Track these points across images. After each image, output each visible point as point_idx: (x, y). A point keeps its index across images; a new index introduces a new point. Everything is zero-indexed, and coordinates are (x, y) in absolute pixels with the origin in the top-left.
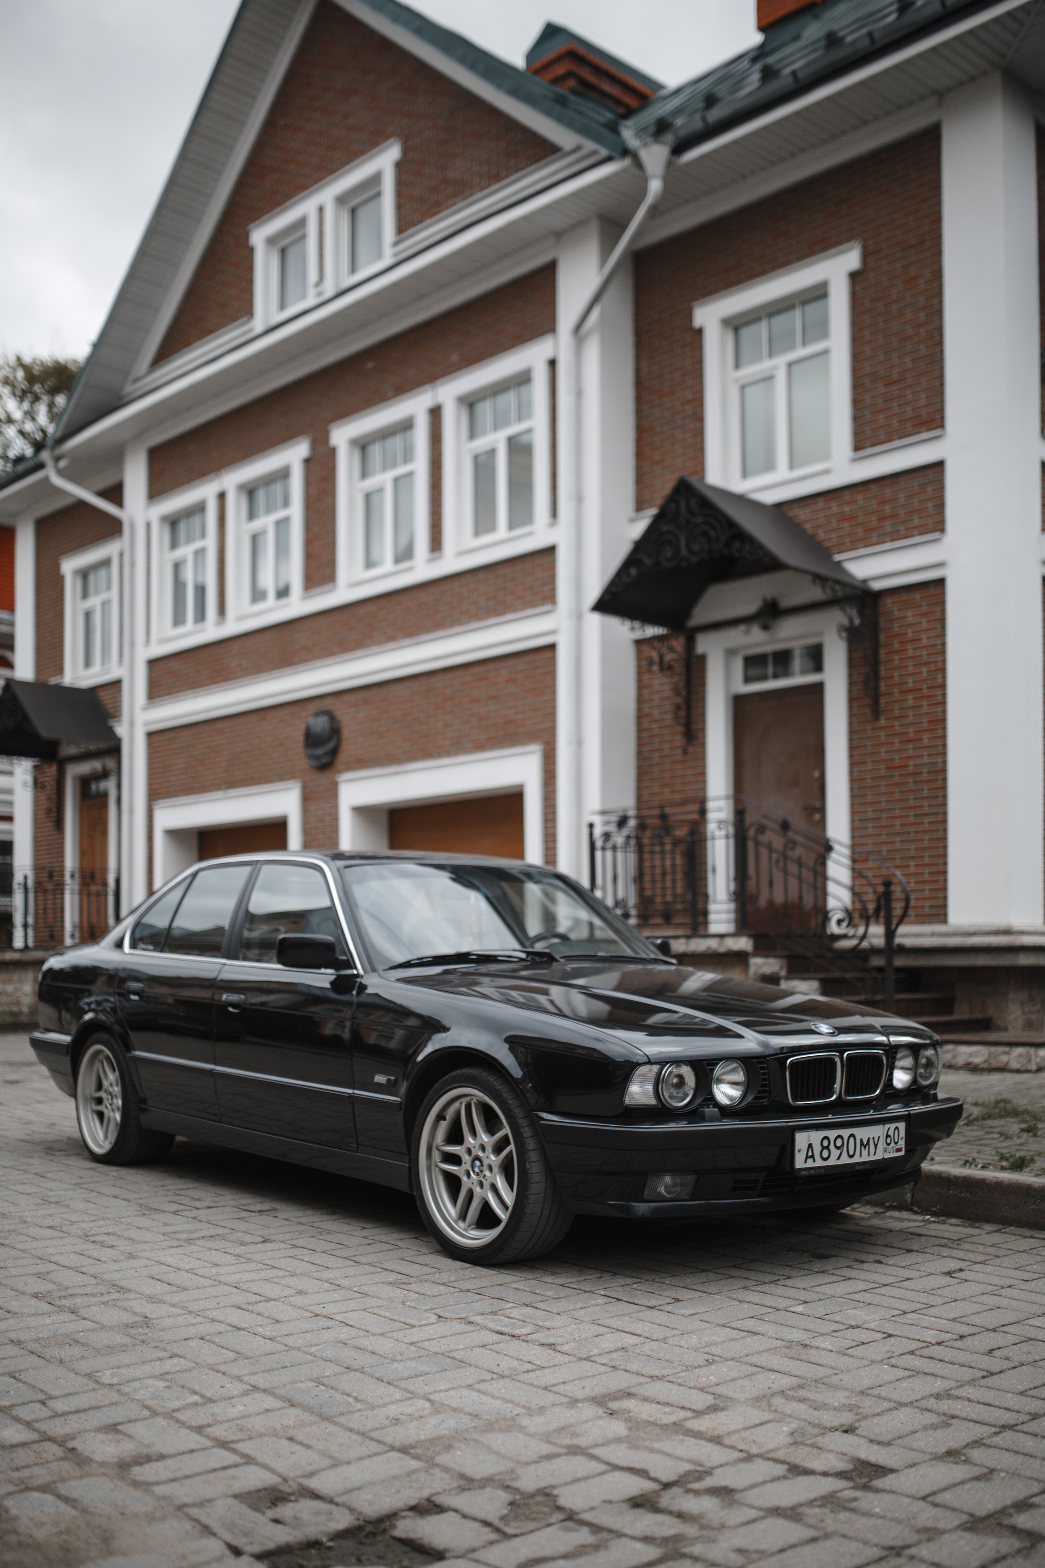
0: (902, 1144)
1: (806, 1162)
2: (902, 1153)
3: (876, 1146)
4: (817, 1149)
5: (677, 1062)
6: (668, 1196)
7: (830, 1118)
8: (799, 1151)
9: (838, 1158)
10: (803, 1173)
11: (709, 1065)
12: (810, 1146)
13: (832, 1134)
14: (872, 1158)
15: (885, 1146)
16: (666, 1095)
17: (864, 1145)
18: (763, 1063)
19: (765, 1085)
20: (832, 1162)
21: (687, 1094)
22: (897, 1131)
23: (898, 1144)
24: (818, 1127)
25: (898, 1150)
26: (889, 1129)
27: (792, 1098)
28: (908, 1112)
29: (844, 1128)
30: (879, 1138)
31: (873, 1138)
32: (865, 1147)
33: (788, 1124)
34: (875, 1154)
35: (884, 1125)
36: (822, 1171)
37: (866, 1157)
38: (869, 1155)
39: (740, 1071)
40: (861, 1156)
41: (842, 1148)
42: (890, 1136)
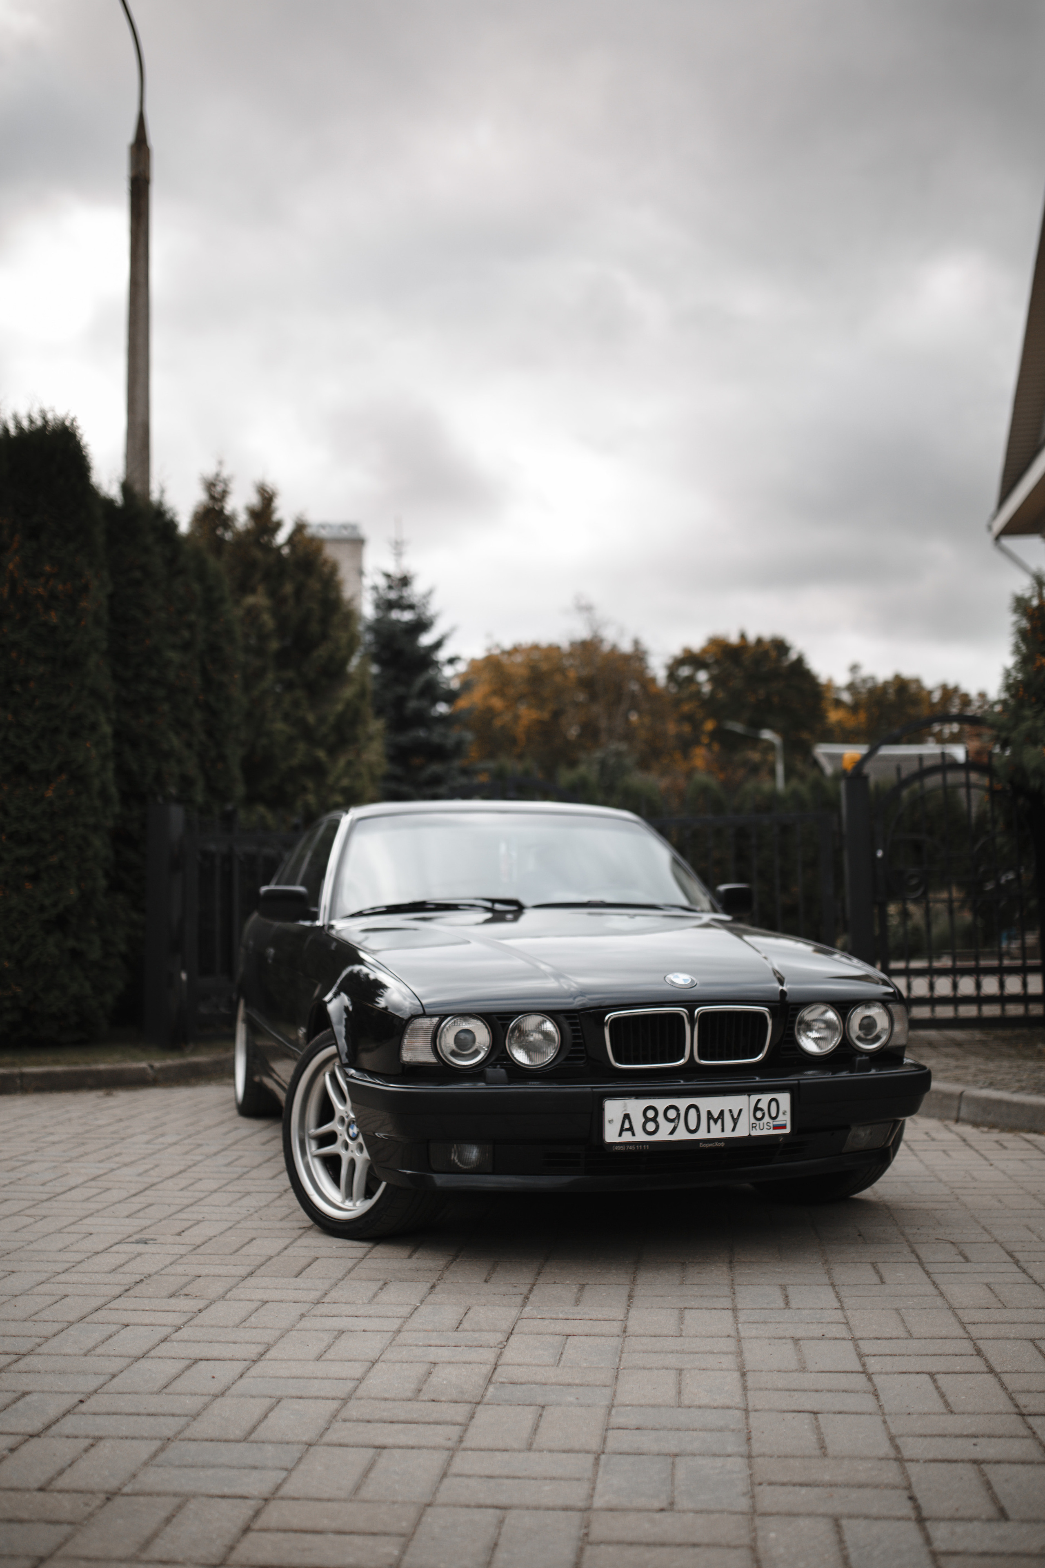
0: (785, 1118)
1: (620, 1135)
2: (787, 1131)
3: (735, 1121)
4: (637, 1121)
5: (464, 1014)
6: (463, 1167)
8: (610, 1121)
9: (672, 1133)
10: (617, 1148)
11: (500, 1019)
12: (627, 1117)
13: (661, 1104)
14: (728, 1134)
15: (753, 1120)
16: (448, 1052)
17: (716, 1118)
18: (575, 1018)
19: (580, 1044)
20: (663, 1135)
21: (476, 1053)
22: (774, 1104)
23: (777, 1119)
24: (638, 1095)
25: (776, 1127)
26: (759, 1100)
27: (618, 1060)
28: (796, 1082)
29: (679, 1097)
30: (741, 1110)
31: (730, 1111)
32: (716, 1121)
33: (595, 1090)
34: (733, 1130)
35: (749, 1096)
36: (643, 1147)
37: (716, 1132)
38: (723, 1130)
39: (549, 1026)
40: (709, 1131)
41: (676, 1121)
42: (761, 1110)
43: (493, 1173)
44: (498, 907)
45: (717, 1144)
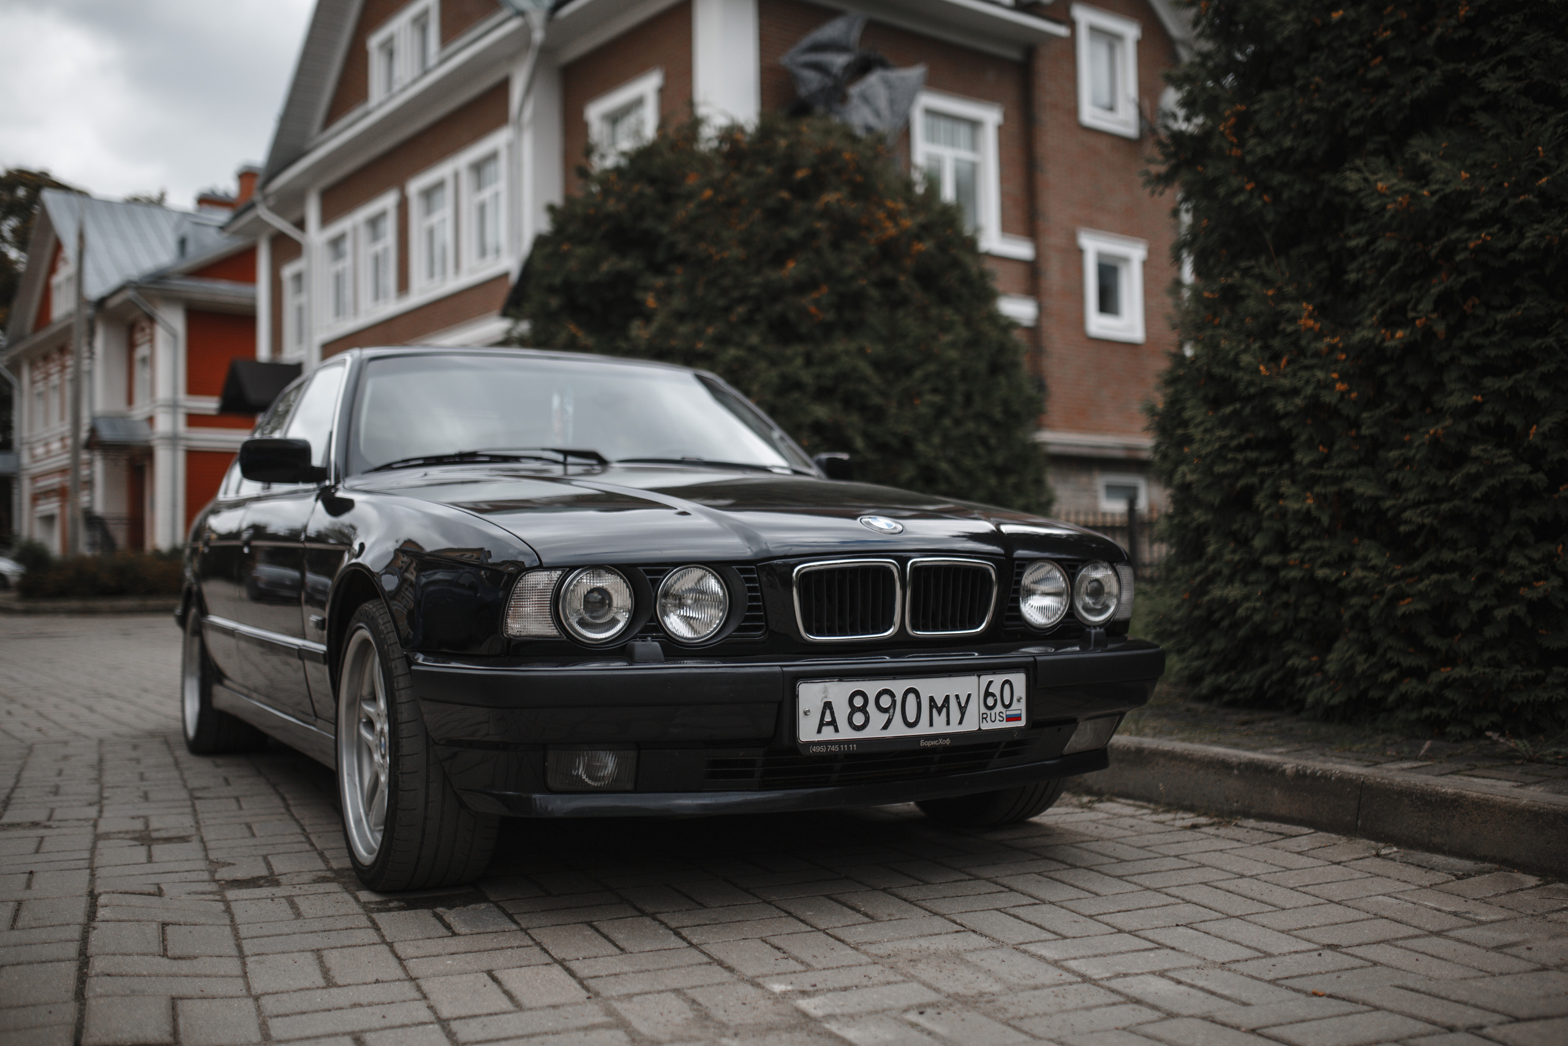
0: (1020, 708)
1: (819, 731)
2: (1022, 723)
3: (963, 710)
4: (842, 712)
5: (596, 567)
6: (593, 783)
7: (887, 662)
8: (806, 713)
9: (885, 727)
10: (815, 750)
11: (648, 572)
12: (828, 705)
13: (871, 688)
14: (954, 728)
15: (983, 710)
16: (574, 621)
17: (939, 707)
18: (751, 571)
19: (757, 608)
20: (874, 731)
21: (614, 622)
22: (1007, 687)
23: (1011, 708)
24: (843, 676)
25: (1010, 719)
26: (990, 682)
27: (808, 630)
28: (1032, 659)
29: (894, 679)
30: (969, 695)
31: (957, 697)
32: (939, 712)
33: (785, 669)
34: (960, 723)
35: (979, 676)
36: (849, 747)
37: (940, 726)
38: (948, 723)
39: (713, 585)
40: (931, 725)
41: (891, 711)
42: (993, 695)
43: (635, 791)
44: (570, 459)
45: (941, 742)
